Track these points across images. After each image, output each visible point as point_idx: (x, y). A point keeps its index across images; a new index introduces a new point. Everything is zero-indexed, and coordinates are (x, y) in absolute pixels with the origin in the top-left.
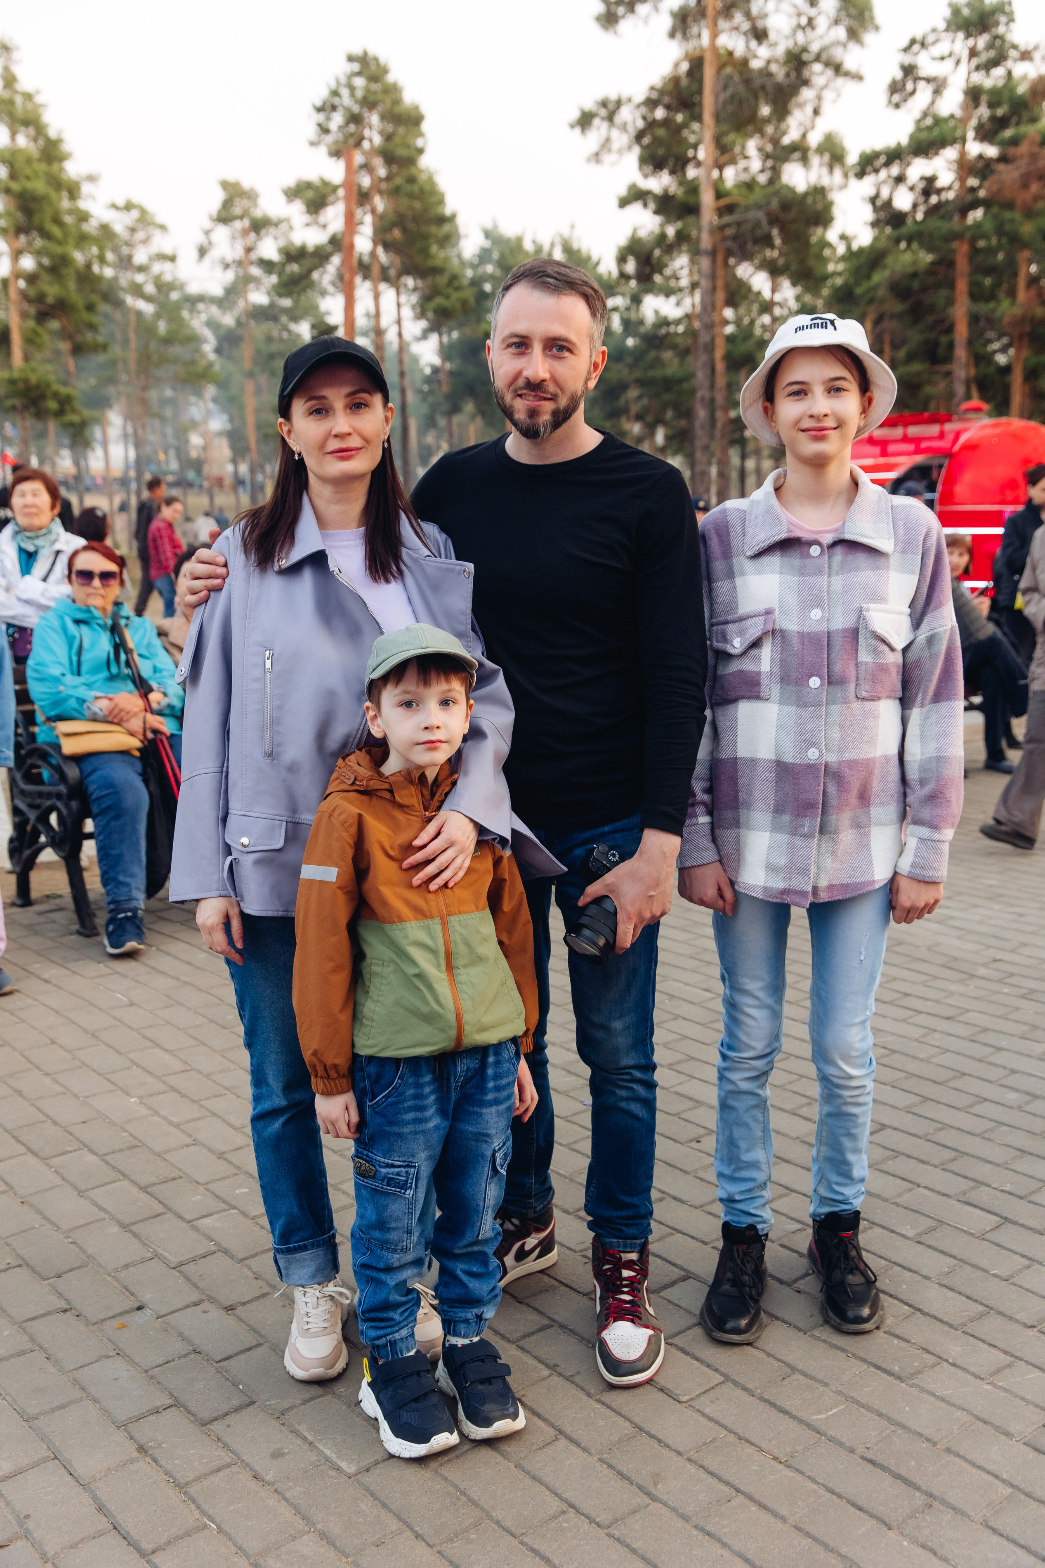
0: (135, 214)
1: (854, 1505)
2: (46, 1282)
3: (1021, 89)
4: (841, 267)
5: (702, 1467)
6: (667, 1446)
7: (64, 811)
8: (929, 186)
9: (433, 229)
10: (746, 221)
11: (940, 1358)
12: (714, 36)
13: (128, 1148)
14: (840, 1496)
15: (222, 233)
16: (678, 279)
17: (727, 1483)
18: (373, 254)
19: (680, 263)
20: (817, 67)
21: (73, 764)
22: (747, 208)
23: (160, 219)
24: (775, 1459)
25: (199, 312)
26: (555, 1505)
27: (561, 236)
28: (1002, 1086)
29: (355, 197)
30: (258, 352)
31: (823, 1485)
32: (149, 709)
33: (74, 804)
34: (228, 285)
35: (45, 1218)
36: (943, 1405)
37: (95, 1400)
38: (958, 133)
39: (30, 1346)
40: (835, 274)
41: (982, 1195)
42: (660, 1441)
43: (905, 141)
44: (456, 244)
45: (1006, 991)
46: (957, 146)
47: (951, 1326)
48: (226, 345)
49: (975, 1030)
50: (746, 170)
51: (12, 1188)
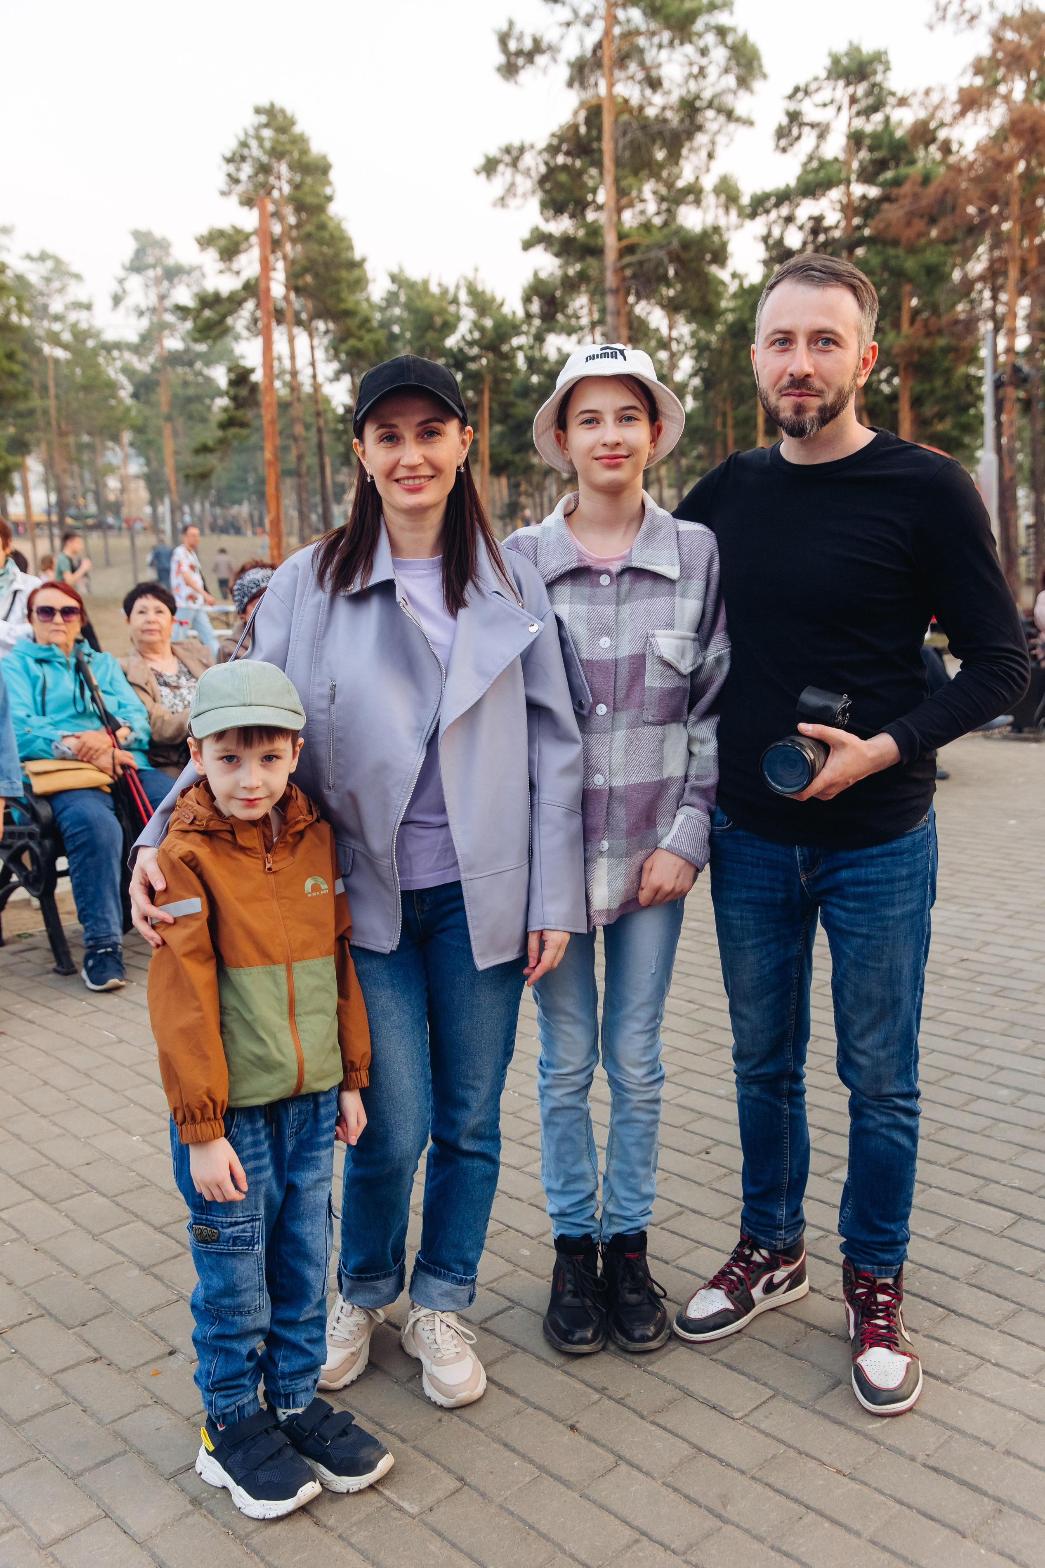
0: (50, 264)
1: (925, 1515)
2: (70, 1332)
3: (899, 134)
4: (731, 304)
5: (767, 1484)
6: (729, 1465)
7: (37, 850)
8: (817, 225)
9: (344, 274)
10: (649, 260)
11: (982, 1358)
12: (611, 85)
13: (137, 1188)
14: (909, 1507)
15: (135, 283)
16: (578, 318)
17: (796, 1500)
18: (286, 298)
19: (580, 303)
20: (710, 114)
21: (45, 803)
22: (649, 248)
23: (74, 268)
24: (839, 1472)
25: (114, 359)
26: (626, 1534)
27: (465, 279)
28: (992, 1083)
29: (269, 246)
30: (175, 396)
31: (891, 1496)
32: (117, 745)
33: (47, 843)
34: (143, 331)
35: (62, 1264)
36: (994, 1407)
37: (140, 1453)
38: (843, 175)
39: (63, 1399)
40: (728, 310)
41: (993, 1193)
42: (721, 1461)
43: (793, 183)
44: (364, 289)
45: (978, 989)
46: (842, 188)
47: (987, 1326)
48: (142, 391)
49: (956, 1029)
50: (642, 212)
51: (23, 1235)
